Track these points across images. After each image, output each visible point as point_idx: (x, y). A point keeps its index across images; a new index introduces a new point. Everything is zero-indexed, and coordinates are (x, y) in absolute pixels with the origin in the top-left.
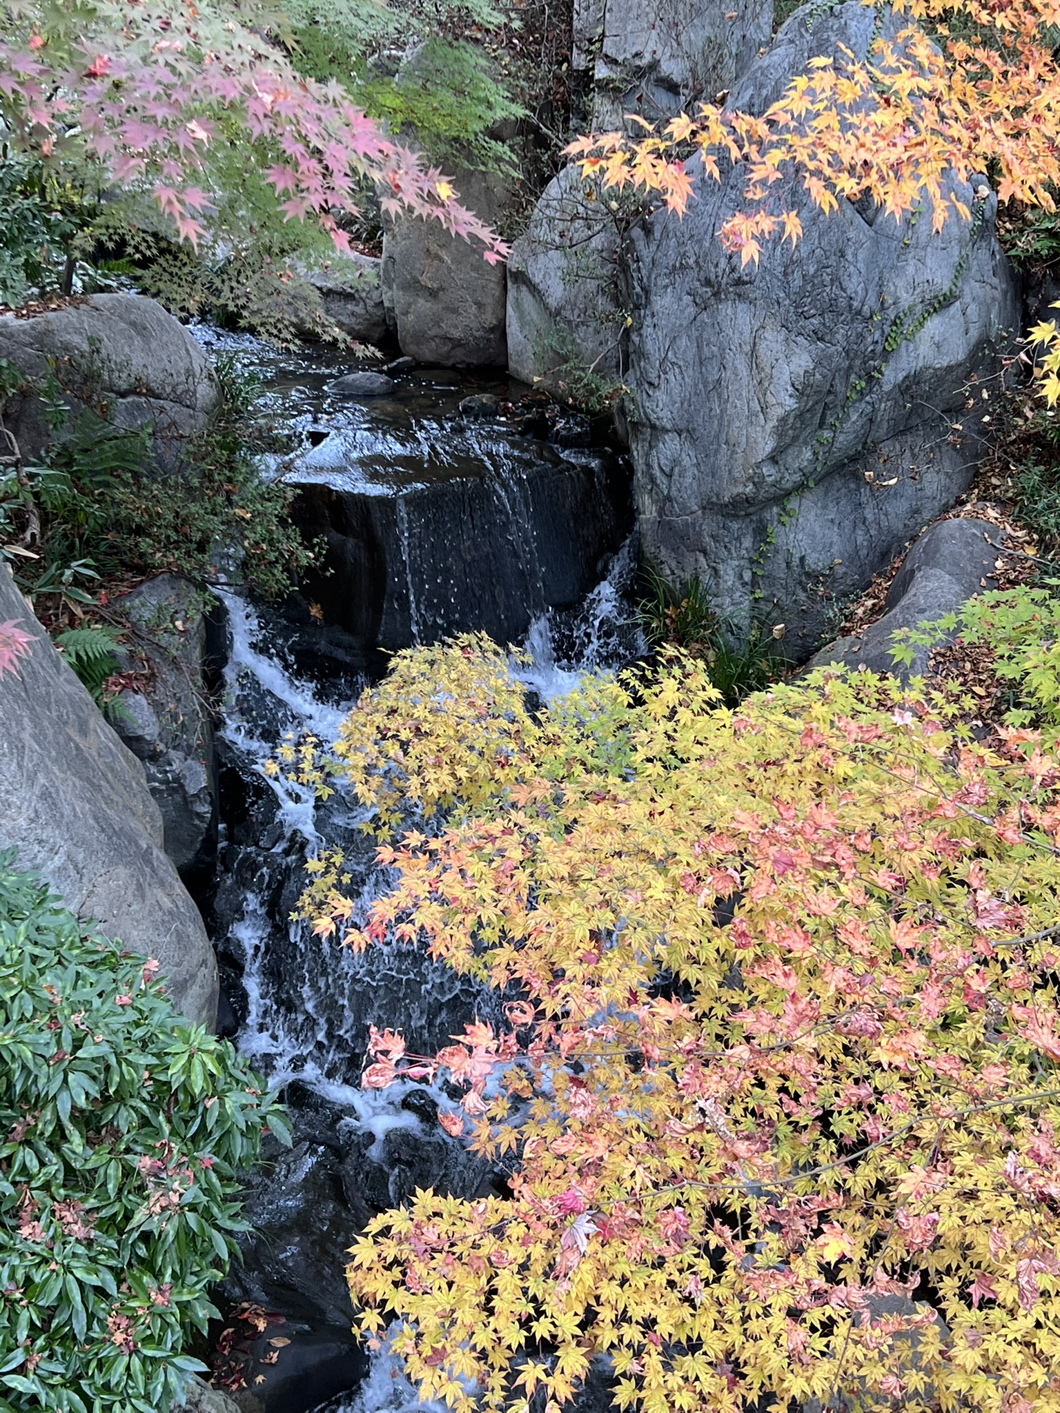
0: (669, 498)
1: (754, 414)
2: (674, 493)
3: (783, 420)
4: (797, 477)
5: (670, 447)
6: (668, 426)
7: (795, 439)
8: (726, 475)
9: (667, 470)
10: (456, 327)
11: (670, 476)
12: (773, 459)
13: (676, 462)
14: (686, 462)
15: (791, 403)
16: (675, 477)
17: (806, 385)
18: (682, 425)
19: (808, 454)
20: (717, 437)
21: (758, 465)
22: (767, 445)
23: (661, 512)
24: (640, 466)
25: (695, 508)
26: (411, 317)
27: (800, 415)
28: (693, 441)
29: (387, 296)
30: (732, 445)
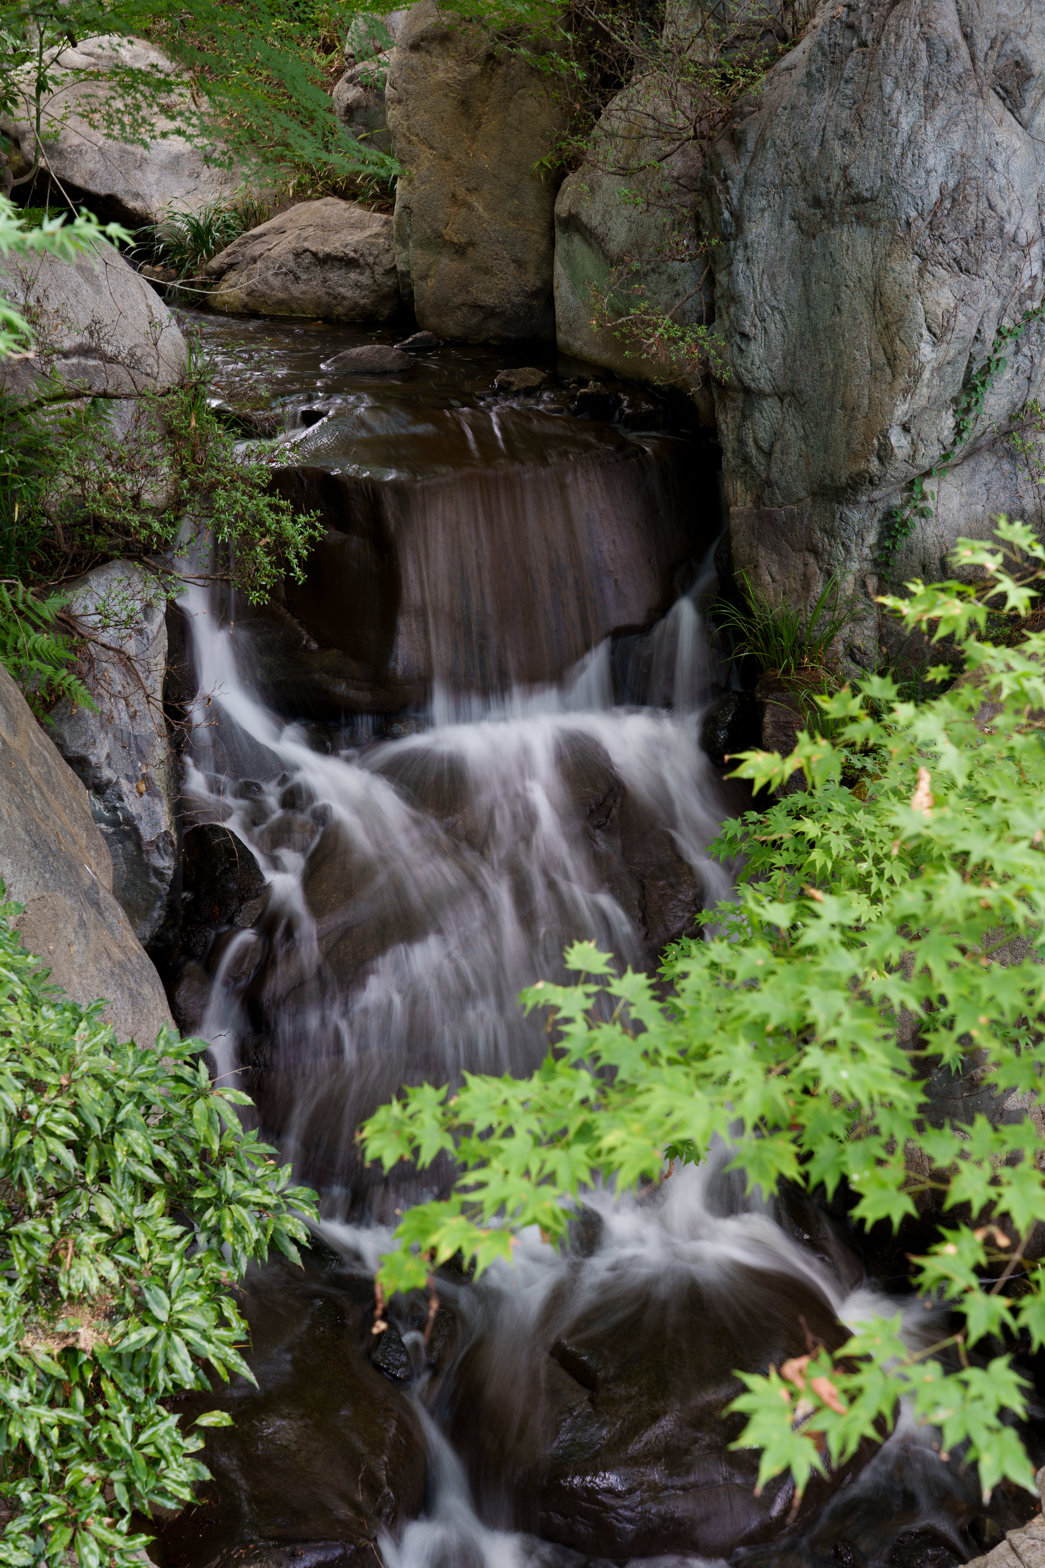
0: (768, 483)
1: (876, 368)
2: (775, 475)
3: (916, 374)
4: (936, 451)
5: (769, 416)
6: (768, 389)
7: (931, 400)
8: (842, 448)
9: (765, 446)
10: (489, 291)
11: (768, 454)
12: (904, 424)
13: (777, 435)
14: (791, 434)
15: (926, 352)
16: (777, 454)
17: (946, 329)
18: (784, 386)
19: (948, 421)
20: (831, 399)
21: (885, 434)
22: (897, 409)
23: (758, 500)
24: (728, 440)
25: (803, 494)
26: (431, 282)
27: (939, 369)
28: (800, 406)
29: (401, 258)
30: (850, 410)
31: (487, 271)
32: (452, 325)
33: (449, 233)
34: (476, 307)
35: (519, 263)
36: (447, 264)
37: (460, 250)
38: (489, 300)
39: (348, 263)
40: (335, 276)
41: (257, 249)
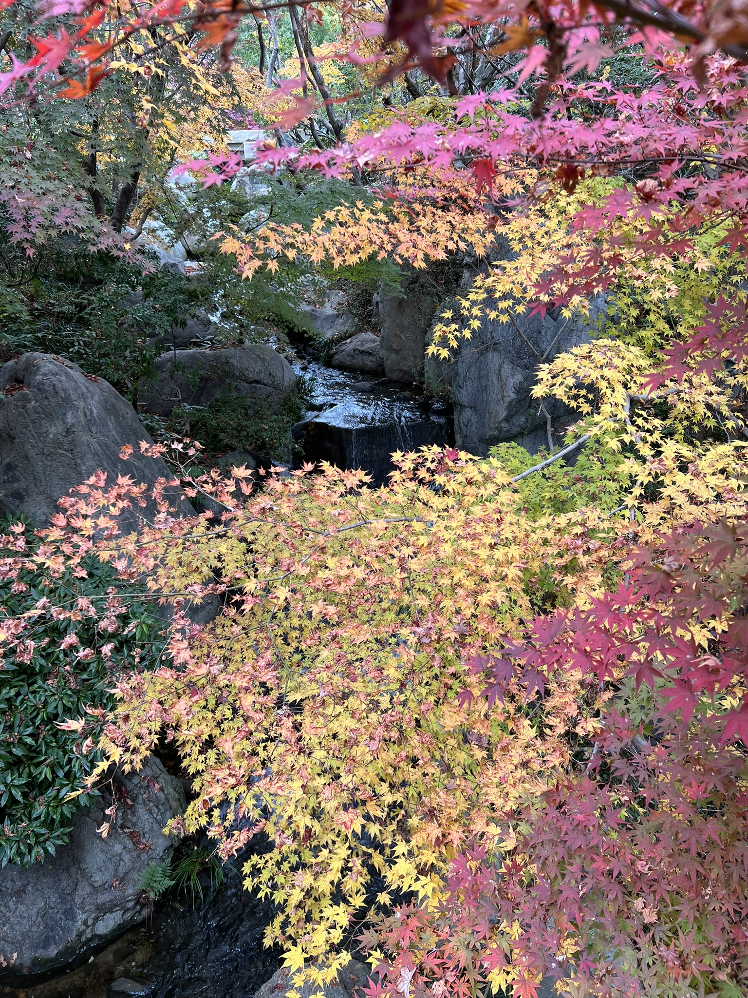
0: (466, 436)
1: (499, 400)
2: (468, 434)
3: (510, 403)
4: (518, 429)
5: (467, 413)
6: (467, 405)
7: (517, 412)
8: (488, 426)
9: (466, 424)
10: (405, 366)
11: (467, 426)
12: (507, 419)
13: (470, 420)
14: (474, 420)
15: (513, 396)
16: (469, 427)
17: (520, 389)
18: (472, 405)
19: (523, 419)
20: (485, 410)
21: (500, 422)
22: (503, 414)
23: (463, 442)
24: (456, 422)
25: (476, 440)
26: (389, 362)
27: (519, 401)
28: (476, 411)
29: (382, 353)
30: (490, 414)
31: (405, 359)
32: (394, 376)
33: (394, 346)
34: (402, 371)
35: (415, 357)
36: (393, 356)
37: (397, 352)
38: (405, 368)
39: (369, 353)
40: (365, 358)
41: (343, 348)
